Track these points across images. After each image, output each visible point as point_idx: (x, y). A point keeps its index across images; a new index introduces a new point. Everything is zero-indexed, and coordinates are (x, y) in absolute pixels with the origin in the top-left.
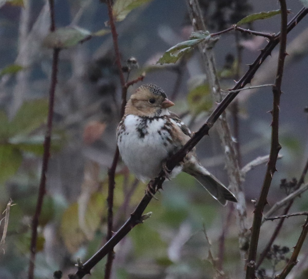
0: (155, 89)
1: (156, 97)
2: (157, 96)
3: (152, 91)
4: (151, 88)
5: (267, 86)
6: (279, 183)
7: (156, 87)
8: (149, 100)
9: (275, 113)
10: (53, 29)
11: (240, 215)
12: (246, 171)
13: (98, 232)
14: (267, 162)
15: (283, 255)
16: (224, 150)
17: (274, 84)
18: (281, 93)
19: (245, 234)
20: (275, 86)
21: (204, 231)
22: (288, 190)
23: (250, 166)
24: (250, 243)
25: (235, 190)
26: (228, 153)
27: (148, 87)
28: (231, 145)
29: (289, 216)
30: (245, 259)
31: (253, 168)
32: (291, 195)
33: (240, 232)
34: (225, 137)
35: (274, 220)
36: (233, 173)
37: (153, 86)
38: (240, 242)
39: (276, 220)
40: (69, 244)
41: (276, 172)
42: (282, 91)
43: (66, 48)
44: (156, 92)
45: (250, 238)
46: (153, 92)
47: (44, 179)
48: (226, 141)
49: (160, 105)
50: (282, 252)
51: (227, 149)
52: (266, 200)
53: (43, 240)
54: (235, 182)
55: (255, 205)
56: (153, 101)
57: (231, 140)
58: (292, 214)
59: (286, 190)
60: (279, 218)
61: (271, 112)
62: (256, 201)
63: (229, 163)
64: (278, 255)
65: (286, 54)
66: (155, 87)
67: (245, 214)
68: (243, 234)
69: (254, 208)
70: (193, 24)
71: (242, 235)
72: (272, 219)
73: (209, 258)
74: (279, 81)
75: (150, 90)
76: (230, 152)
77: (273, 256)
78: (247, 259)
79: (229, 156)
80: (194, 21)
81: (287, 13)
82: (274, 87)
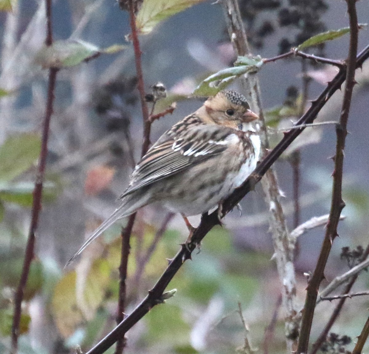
0: (234, 97)
1: (235, 107)
2: (237, 106)
3: (230, 99)
4: (229, 95)
5: (329, 124)
6: (340, 251)
7: (237, 94)
8: (226, 110)
9: (339, 160)
10: (49, 42)
11: (287, 292)
12: (297, 235)
13: (101, 310)
14: (326, 223)
15: (343, 347)
16: (268, 207)
17: (337, 122)
18: (346, 133)
19: (294, 318)
20: (340, 124)
21: (240, 312)
22: (351, 262)
23: (302, 229)
24: (299, 330)
25: (282, 259)
26: (273, 210)
27: (226, 94)
28: (279, 201)
29: (352, 296)
30: (293, 350)
31: (306, 231)
32: (355, 268)
33: (287, 315)
34: (270, 190)
35: (333, 301)
36: (280, 238)
37: (232, 93)
38: (286, 327)
39: (335, 300)
40: (61, 325)
41: (337, 237)
42: (348, 132)
43: (66, 68)
44: (236, 101)
45: (301, 324)
46: (232, 101)
47: (32, 238)
48: (271, 195)
49: (240, 118)
50: (341, 342)
51: (273, 205)
52: (323, 274)
53: (28, 319)
54: (282, 249)
55: (309, 279)
56: (231, 112)
57: (279, 194)
58: (357, 294)
59: (349, 261)
60: (339, 298)
61: (333, 158)
62: (310, 274)
63: (275, 225)
64: (336, 346)
65: (356, 83)
66: (235, 94)
67: (294, 291)
68: (291, 317)
69: (307, 284)
70: (232, 40)
71: (290, 319)
72: (330, 299)
73: (245, 348)
74: (344, 118)
75: (228, 98)
76: (276, 211)
77: (329, 348)
78: (296, 351)
79: (276, 215)
80: (234, 36)
81: (358, 29)
82: (337, 126)
